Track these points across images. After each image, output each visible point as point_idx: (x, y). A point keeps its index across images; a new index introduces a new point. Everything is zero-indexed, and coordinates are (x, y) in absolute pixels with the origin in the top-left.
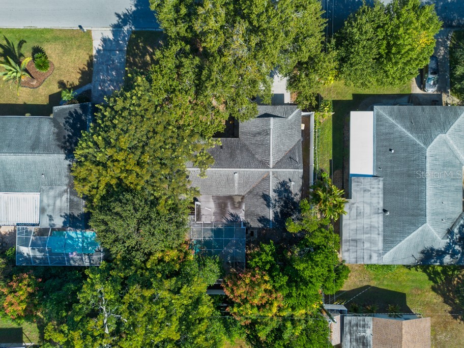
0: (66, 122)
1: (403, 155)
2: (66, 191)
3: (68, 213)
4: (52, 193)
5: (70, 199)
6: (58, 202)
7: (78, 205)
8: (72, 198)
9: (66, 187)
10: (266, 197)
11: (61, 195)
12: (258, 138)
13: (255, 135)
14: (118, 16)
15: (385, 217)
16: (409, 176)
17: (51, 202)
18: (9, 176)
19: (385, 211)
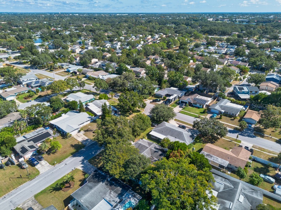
0: (93, 178)
1: (165, 130)
2: (110, 192)
3: (117, 195)
4: (107, 195)
5: (114, 191)
6: (111, 195)
7: (118, 190)
8: (114, 190)
9: (110, 191)
10: (155, 152)
11: (110, 193)
12: (140, 146)
13: (139, 147)
14: (81, 161)
15: (177, 138)
16: (171, 131)
17: (110, 197)
18: (90, 202)
19: (176, 138)
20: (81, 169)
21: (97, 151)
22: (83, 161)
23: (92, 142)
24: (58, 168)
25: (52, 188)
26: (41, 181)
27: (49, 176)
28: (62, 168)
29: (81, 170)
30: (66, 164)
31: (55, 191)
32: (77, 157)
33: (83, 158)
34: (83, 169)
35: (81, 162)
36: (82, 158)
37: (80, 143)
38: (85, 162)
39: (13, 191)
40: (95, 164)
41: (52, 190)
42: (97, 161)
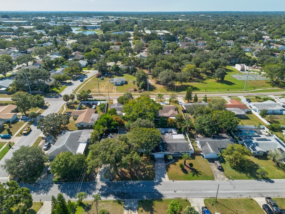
20: (166, 176)
21: (136, 185)
22: (158, 184)
23: (128, 201)
24: (184, 192)
25: (199, 175)
26: (205, 190)
27: (196, 190)
28: (180, 190)
29: (168, 175)
30: (175, 191)
31: (198, 171)
32: (160, 191)
33: (154, 186)
34: (166, 174)
35: (161, 183)
36: (156, 187)
37: (141, 209)
38: (157, 181)
39: (233, 197)
40: (152, 171)
41: (199, 173)
42: (148, 172)
